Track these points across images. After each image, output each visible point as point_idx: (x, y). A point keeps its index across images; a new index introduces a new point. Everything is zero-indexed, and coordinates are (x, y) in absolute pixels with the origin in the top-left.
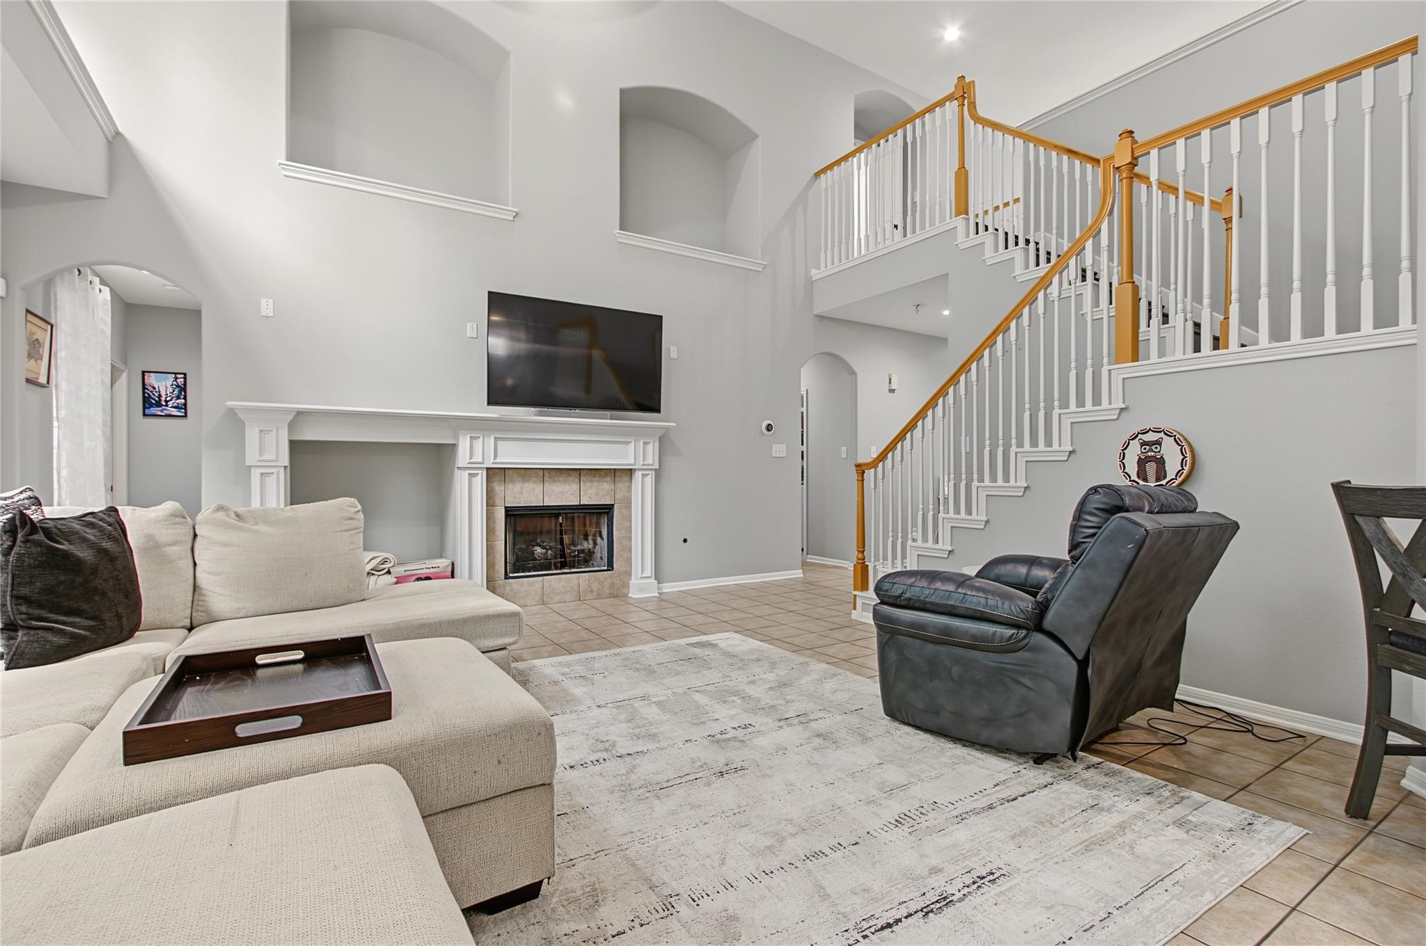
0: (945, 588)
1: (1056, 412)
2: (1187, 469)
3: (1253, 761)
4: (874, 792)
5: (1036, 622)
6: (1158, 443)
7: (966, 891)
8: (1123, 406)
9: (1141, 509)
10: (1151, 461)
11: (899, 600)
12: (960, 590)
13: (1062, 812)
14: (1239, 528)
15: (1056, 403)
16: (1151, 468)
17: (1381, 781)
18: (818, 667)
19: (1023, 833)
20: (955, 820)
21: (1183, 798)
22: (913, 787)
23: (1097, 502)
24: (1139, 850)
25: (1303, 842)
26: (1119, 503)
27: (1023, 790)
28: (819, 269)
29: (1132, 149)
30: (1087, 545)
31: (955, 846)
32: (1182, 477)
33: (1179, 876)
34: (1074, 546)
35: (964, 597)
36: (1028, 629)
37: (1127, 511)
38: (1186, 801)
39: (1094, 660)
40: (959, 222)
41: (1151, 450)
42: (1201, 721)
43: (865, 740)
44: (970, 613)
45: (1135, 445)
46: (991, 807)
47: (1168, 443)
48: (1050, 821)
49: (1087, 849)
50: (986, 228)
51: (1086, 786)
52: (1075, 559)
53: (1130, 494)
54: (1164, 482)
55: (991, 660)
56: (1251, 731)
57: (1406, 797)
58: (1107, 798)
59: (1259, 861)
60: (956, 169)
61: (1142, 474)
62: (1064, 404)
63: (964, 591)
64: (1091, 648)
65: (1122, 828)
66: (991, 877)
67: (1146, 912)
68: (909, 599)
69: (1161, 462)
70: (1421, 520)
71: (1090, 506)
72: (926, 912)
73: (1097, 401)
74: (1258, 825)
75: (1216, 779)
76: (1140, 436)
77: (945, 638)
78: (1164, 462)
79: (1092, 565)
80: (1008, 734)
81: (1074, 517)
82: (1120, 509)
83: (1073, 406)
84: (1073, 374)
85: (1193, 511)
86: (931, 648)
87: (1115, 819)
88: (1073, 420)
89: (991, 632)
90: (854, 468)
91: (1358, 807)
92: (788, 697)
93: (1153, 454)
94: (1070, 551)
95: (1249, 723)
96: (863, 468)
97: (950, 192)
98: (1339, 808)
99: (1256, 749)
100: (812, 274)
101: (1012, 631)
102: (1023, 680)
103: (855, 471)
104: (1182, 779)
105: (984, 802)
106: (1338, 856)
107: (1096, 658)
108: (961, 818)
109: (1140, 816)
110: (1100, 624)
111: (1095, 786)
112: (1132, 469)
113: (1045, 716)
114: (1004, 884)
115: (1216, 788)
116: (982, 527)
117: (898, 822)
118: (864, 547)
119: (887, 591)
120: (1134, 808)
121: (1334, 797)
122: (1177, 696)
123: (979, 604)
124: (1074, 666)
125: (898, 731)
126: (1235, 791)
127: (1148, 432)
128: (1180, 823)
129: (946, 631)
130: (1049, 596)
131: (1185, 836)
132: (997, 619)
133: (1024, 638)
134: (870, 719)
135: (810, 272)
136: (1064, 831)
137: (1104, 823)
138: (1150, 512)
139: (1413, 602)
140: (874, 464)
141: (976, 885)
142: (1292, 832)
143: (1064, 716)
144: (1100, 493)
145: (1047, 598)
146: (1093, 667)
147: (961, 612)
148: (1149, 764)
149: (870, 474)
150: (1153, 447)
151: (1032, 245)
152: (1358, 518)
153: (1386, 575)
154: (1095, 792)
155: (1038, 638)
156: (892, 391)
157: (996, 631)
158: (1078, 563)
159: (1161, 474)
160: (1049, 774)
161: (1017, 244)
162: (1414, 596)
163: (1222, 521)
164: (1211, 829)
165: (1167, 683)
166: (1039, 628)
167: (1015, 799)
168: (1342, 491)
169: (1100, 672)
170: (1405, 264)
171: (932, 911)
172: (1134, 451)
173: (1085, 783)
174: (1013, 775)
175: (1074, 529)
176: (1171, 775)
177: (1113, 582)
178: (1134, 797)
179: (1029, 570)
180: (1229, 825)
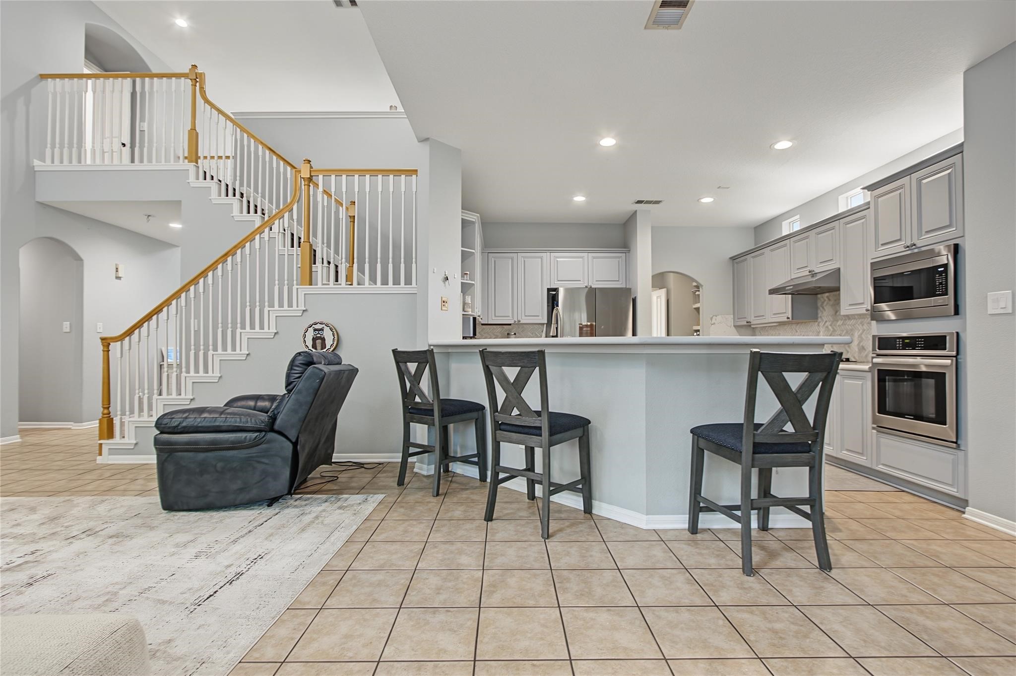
0: (212, 416)
1: (266, 309)
2: (335, 343)
3: (364, 477)
4: (173, 550)
5: (271, 427)
6: (322, 330)
7: (249, 566)
8: (305, 309)
9: (321, 363)
10: (319, 340)
11: (176, 429)
12: (222, 416)
13: (288, 522)
14: (358, 371)
15: (266, 304)
16: (319, 342)
17: (407, 472)
18: (82, 501)
19: (271, 535)
20: (232, 543)
21: (340, 499)
22: (199, 539)
23: (300, 360)
24: (325, 522)
25: (385, 499)
26: (311, 360)
27: (265, 519)
28: (45, 162)
29: (310, 171)
30: (295, 383)
31: (236, 553)
32: (334, 347)
33: (343, 525)
34: (288, 384)
35: (226, 419)
36: (266, 432)
37: (315, 364)
38: (341, 500)
39: (301, 441)
40: (191, 166)
41: (319, 333)
42: (345, 468)
43: (152, 528)
44: (230, 428)
45: (311, 330)
46: (250, 532)
47: (326, 329)
48: (283, 526)
49: (303, 530)
50: (212, 178)
51: (297, 507)
52: (289, 391)
53: (315, 355)
54: (325, 350)
55: (243, 453)
56: (363, 467)
57: (415, 474)
58: (308, 509)
59: (371, 509)
60: (189, 129)
61: (314, 346)
62: (271, 305)
63: (225, 416)
64: (300, 435)
65: (317, 517)
66: (260, 557)
67: (332, 541)
68: (184, 427)
69: (323, 340)
70: (417, 363)
71: (297, 363)
72: (231, 582)
73: (290, 305)
74: (369, 498)
75: (352, 488)
76: (313, 326)
77: (214, 447)
78: (325, 340)
79: (299, 392)
80: (254, 493)
81: (288, 368)
82: (312, 363)
83: (276, 307)
84: (276, 288)
85: (341, 364)
86: (201, 456)
87: (313, 515)
88: (277, 315)
89: (243, 437)
90: (100, 341)
91: (401, 482)
92: (66, 524)
93: (319, 335)
94: (286, 387)
95: (363, 464)
96: (109, 341)
97: (183, 143)
98: (395, 484)
99: (366, 473)
100: (34, 165)
101: (257, 434)
102: (264, 460)
103: (101, 343)
104: (339, 492)
105: (246, 531)
106: (395, 499)
107: (302, 439)
108: (235, 541)
109: (324, 511)
110: (304, 422)
111: (301, 506)
112: (310, 343)
113: (276, 477)
114: (267, 557)
115: (352, 491)
116: (217, 381)
117: (196, 557)
118: (109, 404)
119: (166, 424)
120: (320, 509)
121: (394, 482)
122: (333, 461)
123: (236, 422)
124: (290, 446)
125: (175, 517)
126: (360, 490)
127: (317, 324)
128: (340, 508)
129: (214, 442)
130: (276, 412)
131: (343, 511)
132: (248, 429)
133: (263, 437)
134: (151, 517)
135: (33, 162)
136: (290, 528)
137: (307, 519)
138: (325, 364)
139: (416, 395)
140: (121, 338)
141: (253, 563)
142: (380, 497)
143: (287, 473)
144: (302, 356)
145: (274, 413)
146: (300, 444)
147: (224, 428)
148: (325, 491)
149: (115, 347)
150: (320, 332)
151: (245, 200)
152: (400, 364)
153: (408, 385)
154: (301, 509)
155: (271, 435)
156: (118, 278)
157: (247, 436)
158: (292, 393)
159: (323, 346)
160: (277, 509)
161: (234, 195)
162: (416, 392)
163: (351, 368)
164: (352, 505)
165: (329, 451)
166: (272, 430)
167: (263, 524)
168: (395, 352)
169: (303, 447)
170: (414, 260)
171: (233, 581)
172: (310, 334)
173: (296, 507)
174: (258, 515)
175: (288, 376)
176: (334, 492)
177: (310, 399)
178: (320, 504)
179: (256, 403)
180: (359, 502)
